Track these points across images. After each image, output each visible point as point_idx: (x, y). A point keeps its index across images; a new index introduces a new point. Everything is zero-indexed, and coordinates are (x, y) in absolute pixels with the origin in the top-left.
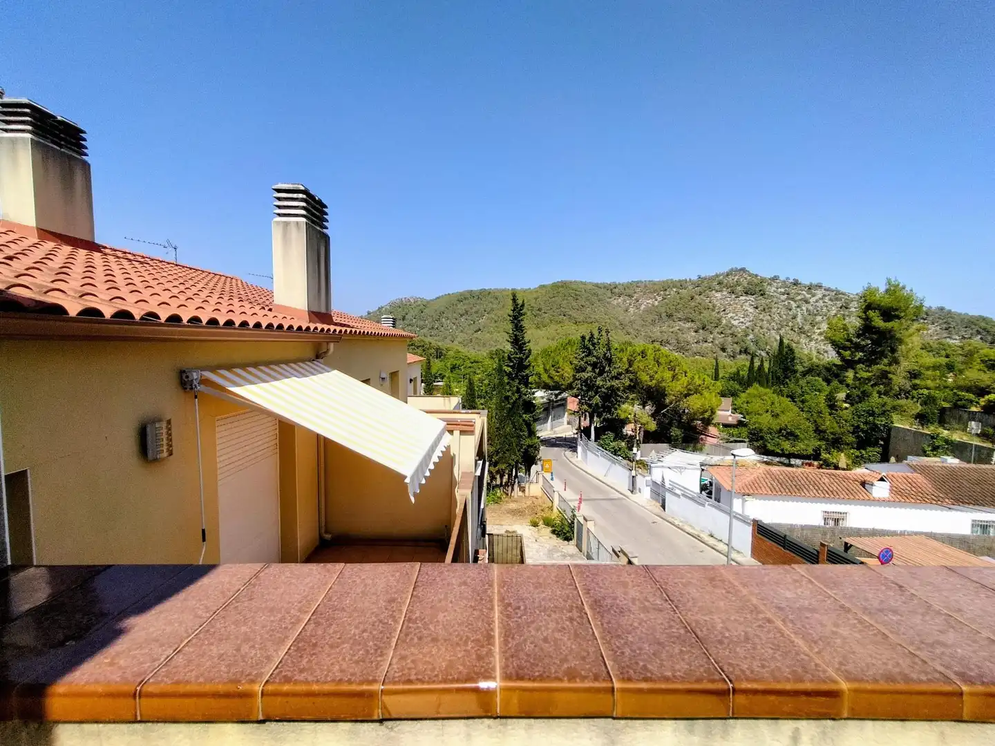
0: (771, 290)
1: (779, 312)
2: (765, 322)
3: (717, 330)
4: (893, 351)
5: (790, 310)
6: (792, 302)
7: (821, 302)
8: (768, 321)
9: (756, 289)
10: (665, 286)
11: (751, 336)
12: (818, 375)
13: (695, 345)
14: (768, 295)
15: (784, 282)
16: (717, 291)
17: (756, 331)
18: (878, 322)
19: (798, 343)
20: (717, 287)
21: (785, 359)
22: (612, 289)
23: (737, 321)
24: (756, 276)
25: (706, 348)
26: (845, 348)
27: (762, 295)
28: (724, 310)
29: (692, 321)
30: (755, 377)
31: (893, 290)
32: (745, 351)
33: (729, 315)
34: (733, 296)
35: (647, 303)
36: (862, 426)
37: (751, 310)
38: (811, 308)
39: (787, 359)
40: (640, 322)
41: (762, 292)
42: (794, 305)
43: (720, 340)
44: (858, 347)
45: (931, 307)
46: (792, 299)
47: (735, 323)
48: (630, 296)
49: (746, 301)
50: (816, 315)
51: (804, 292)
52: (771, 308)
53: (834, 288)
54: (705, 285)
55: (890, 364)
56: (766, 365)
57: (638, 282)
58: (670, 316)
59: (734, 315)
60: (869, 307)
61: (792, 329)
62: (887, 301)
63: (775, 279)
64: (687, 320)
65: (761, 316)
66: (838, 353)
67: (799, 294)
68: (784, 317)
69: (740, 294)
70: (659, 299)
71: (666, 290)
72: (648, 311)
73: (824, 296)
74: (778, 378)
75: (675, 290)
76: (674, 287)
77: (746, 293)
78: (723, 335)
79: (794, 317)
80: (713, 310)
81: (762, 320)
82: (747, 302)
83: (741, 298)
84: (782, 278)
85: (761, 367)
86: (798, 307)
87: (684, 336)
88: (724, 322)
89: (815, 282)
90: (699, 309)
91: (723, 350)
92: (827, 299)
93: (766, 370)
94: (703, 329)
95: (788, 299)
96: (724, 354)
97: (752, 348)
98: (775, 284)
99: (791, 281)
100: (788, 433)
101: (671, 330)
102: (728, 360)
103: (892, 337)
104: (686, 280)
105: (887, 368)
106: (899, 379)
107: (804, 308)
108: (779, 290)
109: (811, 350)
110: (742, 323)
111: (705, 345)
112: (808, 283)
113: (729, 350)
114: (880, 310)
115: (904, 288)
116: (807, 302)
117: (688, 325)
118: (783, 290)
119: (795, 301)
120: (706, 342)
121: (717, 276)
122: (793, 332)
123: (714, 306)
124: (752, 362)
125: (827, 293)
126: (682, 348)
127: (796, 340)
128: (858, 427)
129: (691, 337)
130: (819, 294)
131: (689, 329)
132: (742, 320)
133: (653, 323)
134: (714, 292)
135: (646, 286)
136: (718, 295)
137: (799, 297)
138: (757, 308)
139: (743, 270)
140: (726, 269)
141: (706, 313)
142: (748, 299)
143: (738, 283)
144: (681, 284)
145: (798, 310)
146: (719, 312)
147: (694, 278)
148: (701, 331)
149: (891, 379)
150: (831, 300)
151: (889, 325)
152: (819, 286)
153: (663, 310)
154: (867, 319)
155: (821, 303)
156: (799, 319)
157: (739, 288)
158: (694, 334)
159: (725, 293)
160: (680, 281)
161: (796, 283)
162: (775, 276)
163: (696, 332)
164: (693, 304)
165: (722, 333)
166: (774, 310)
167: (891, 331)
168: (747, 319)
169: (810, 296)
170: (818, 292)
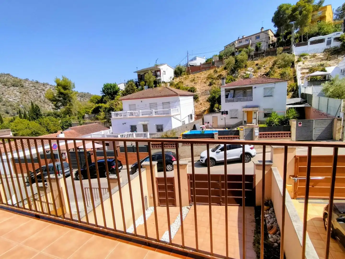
0: (26, 85)
1: (32, 95)
2: (27, 99)
5: (38, 93)
6: (37, 90)
8: (28, 99)
11: (21, 106)
12: (52, 116)
14: (25, 87)
15: (31, 81)
17: (23, 103)
18: (62, 91)
19: (44, 107)
23: (12, 99)
24: (17, 78)
26: (54, 101)
27: (22, 87)
28: (2, 94)
31: (64, 79)
33: (7, 96)
34: (6, 87)
37: (18, 94)
39: (36, 110)
41: (22, 86)
42: (38, 91)
44: (59, 101)
45: (85, 93)
46: (37, 89)
47: (11, 100)
49: (14, 90)
51: (41, 86)
52: (28, 93)
56: (27, 113)
59: (9, 96)
61: (40, 102)
62: (63, 83)
63: (27, 80)
65: (24, 96)
66: (53, 103)
67: (40, 87)
68: (36, 97)
69: (10, 86)
74: (34, 118)
77: (13, 86)
79: (40, 97)
81: (25, 98)
82: (16, 91)
83: (11, 88)
85: (25, 115)
86: (41, 92)
88: (4, 99)
89: (45, 82)
93: (28, 116)
95: (35, 89)
96: (9, 115)
98: (27, 82)
99: (35, 81)
100: (35, 133)
103: (69, 96)
105: (70, 107)
107: (43, 93)
108: (30, 85)
109: (50, 110)
110: (15, 99)
112: (42, 82)
114: (62, 86)
115: (68, 79)
116: (44, 90)
118: (32, 85)
119: (39, 90)
122: (41, 103)
125: (51, 87)
132: (14, 98)
137: (40, 88)
138: (21, 93)
139: (8, 74)
142: (15, 88)
143: (7, 81)
145: (41, 93)
149: (71, 111)
150: (53, 89)
151: (66, 92)
152: (47, 84)
156: (42, 97)
157: (9, 83)
161: (37, 82)
162: (27, 79)
165: (4, 105)
166: (30, 94)
167: (67, 94)
168: (17, 98)
169: (44, 88)
170: (48, 86)
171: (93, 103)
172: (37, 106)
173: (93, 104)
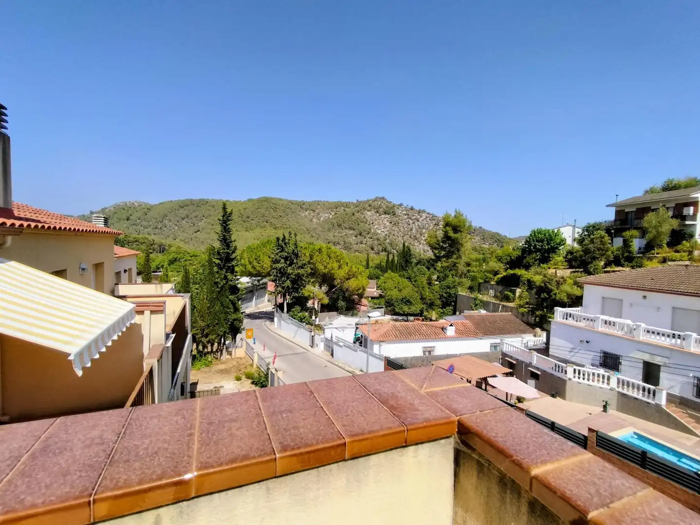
0: (398, 212)
1: (403, 226)
2: (396, 232)
3: (369, 236)
4: (458, 250)
5: (409, 225)
6: (410, 220)
7: (425, 220)
9: (390, 211)
10: (337, 206)
11: (388, 241)
12: (424, 265)
13: (356, 245)
14: (397, 215)
15: (406, 207)
16: (368, 211)
17: (390, 237)
18: (451, 234)
19: (414, 245)
20: (369, 208)
21: (406, 255)
22: (302, 205)
23: (380, 231)
24: (391, 202)
25: (362, 247)
26: (436, 249)
27: (394, 215)
28: (373, 223)
29: (353, 230)
30: (391, 266)
31: (458, 215)
32: (385, 250)
33: (376, 227)
34: (378, 215)
35: (324, 216)
36: (444, 295)
37: (388, 224)
38: (420, 224)
40: (320, 229)
41: (393, 213)
42: (411, 222)
43: (370, 241)
44: (443, 248)
46: (410, 218)
47: (379, 232)
48: (314, 211)
49: (385, 218)
50: (422, 228)
51: (416, 215)
53: (431, 213)
54: (361, 207)
55: (457, 259)
56: (396, 259)
57: (318, 201)
58: (339, 226)
59: (378, 227)
60: (447, 224)
61: (410, 237)
62: (454, 222)
63: (401, 205)
64: (351, 228)
65: (394, 228)
66: (433, 251)
67: (414, 216)
68: (406, 229)
69: (382, 213)
70: (333, 213)
71: (337, 208)
72: (325, 221)
73: (427, 217)
74: (402, 267)
75: (343, 208)
76: (342, 207)
77: (385, 213)
78: (372, 239)
79: (411, 230)
80: (366, 223)
81: (394, 231)
82: (385, 219)
83: (383, 216)
84: (405, 205)
85: (393, 260)
86: (413, 223)
87: (349, 239)
88: (373, 231)
89: (422, 209)
90: (358, 222)
91: (372, 249)
92: (428, 219)
93: (396, 262)
94: (360, 235)
95: (408, 218)
96: (373, 252)
97: (389, 248)
98: (401, 208)
99: (410, 207)
100: (406, 301)
101: (340, 235)
102: (375, 256)
103: (458, 243)
104: (350, 202)
105: (455, 261)
106: (461, 267)
107: (416, 224)
108: (403, 212)
109: (420, 250)
110: (383, 232)
111: (361, 245)
112: (418, 209)
113: (375, 249)
114: (451, 227)
115: (462, 215)
116: (418, 221)
117: (351, 232)
118: (405, 212)
119: (412, 220)
120: (362, 243)
121: (368, 201)
122: (411, 239)
123: (367, 220)
124: (388, 258)
125: (428, 216)
126: (347, 248)
127: (412, 243)
128: (442, 295)
129: (353, 240)
130: (424, 215)
131: (351, 234)
132: (383, 230)
133: (329, 230)
134: (366, 211)
135: (324, 205)
136: (369, 213)
137: (414, 218)
138: (391, 223)
139: (383, 198)
140: (373, 197)
141: (362, 224)
142: (386, 217)
143: (380, 207)
144: (347, 205)
145: (414, 225)
146: (369, 225)
147: (355, 201)
148: (359, 236)
149: (458, 267)
150: (430, 220)
151: (456, 235)
152: (424, 211)
153: (335, 221)
154: (446, 233)
155: (425, 222)
156: (414, 231)
157: (381, 210)
158: (354, 238)
159: (373, 212)
160: (346, 203)
161: (412, 209)
162: (401, 204)
163: (356, 237)
164: (354, 218)
165: (371, 238)
166: (400, 224)
167: (457, 239)
168: (386, 229)
169: (419, 217)
170: (423, 215)
171: (502, 262)
172: (409, 249)
173: (502, 265)
